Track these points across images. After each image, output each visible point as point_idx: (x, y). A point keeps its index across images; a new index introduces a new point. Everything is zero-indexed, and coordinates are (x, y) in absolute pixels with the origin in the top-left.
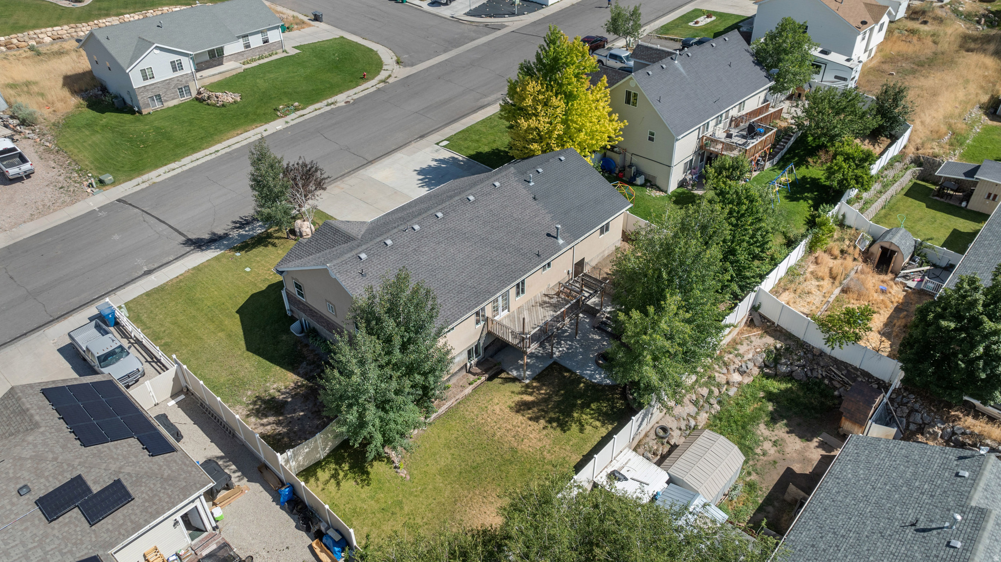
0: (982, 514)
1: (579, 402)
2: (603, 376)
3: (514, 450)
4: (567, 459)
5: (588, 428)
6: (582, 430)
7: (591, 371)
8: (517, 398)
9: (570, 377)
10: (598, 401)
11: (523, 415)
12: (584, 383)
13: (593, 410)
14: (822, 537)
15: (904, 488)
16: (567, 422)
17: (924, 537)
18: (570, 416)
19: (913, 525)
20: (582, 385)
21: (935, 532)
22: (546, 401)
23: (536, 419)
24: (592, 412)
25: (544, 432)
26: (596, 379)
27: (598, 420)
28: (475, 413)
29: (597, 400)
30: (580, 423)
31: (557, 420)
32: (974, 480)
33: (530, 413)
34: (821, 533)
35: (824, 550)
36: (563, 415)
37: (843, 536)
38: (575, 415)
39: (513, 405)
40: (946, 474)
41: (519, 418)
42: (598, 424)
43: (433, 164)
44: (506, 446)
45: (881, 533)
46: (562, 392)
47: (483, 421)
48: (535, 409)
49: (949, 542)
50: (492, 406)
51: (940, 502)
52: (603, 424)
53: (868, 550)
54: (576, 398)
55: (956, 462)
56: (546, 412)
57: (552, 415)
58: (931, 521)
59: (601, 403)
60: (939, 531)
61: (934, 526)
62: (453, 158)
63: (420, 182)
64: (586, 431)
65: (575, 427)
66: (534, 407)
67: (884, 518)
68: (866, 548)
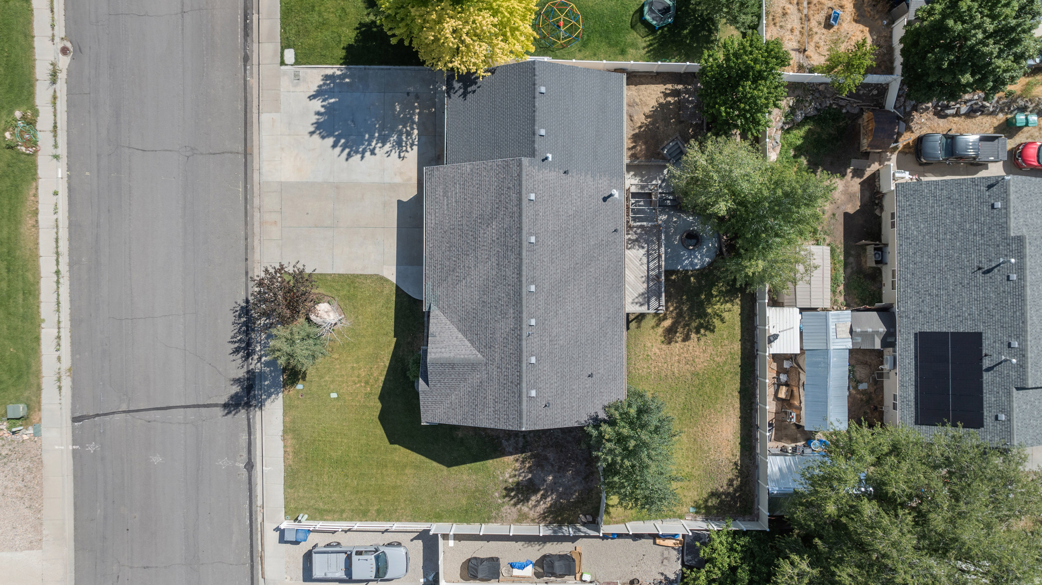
0: (1020, 240)
1: (703, 297)
2: (699, 257)
3: (695, 374)
4: (732, 351)
5: (726, 315)
6: (723, 320)
7: (688, 259)
8: (660, 330)
9: (678, 277)
10: (715, 285)
11: (677, 342)
12: (692, 275)
13: (716, 296)
14: (923, 301)
15: (960, 234)
16: (708, 322)
17: (990, 278)
18: (706, 315)
19: (979, 269)
20: (692, 279)
21: (996, 270)
22: (680, 315)
23: (686, 338)
24: (718, 299)
25: (702, 343)
26: (696, 265)
27: (727, 302)
28: (645, 366)
29: (713, 285)
30: (718, 315)
31: (700, 326)
32: (1006, 209)
33: (679, 336)
34: (920, 298)
35: (930, 313)
36: (701, 318)
37: (937, 295)
38: (709, 311)
39: (663, 338)
40: (985, 209)
41: (678, 346)
42: (729, 305)
43: (317, 105)
44: (689, 375)
45: (961, 283)
46: (684, 297)
47: (657, 369)
48: (680, 330)
49: (1008, 277)
50: (651, 351)
51: (990, 240)
52: (732, 301)
53: (959, 302)
54: (698, 295)
55: (987, 193)
56: (688, 325)
57: (694, 324)
58: (990, 261)
59: (717, 285)
60: (998, 268)
61: (994, 265)
62: (326, 77)
63: (338, 149)
64: (727, 318)
65: (717, 322)
66: (677, 328)
67: (957, 268)
68: (956, 301)
